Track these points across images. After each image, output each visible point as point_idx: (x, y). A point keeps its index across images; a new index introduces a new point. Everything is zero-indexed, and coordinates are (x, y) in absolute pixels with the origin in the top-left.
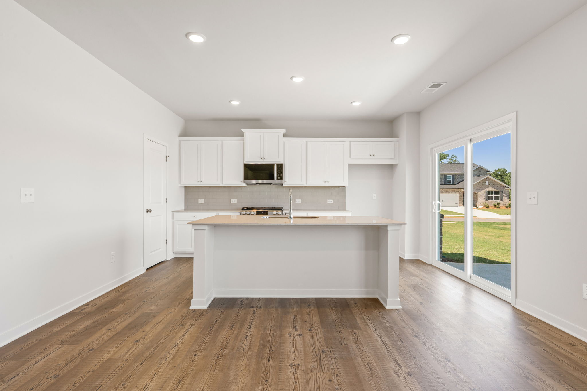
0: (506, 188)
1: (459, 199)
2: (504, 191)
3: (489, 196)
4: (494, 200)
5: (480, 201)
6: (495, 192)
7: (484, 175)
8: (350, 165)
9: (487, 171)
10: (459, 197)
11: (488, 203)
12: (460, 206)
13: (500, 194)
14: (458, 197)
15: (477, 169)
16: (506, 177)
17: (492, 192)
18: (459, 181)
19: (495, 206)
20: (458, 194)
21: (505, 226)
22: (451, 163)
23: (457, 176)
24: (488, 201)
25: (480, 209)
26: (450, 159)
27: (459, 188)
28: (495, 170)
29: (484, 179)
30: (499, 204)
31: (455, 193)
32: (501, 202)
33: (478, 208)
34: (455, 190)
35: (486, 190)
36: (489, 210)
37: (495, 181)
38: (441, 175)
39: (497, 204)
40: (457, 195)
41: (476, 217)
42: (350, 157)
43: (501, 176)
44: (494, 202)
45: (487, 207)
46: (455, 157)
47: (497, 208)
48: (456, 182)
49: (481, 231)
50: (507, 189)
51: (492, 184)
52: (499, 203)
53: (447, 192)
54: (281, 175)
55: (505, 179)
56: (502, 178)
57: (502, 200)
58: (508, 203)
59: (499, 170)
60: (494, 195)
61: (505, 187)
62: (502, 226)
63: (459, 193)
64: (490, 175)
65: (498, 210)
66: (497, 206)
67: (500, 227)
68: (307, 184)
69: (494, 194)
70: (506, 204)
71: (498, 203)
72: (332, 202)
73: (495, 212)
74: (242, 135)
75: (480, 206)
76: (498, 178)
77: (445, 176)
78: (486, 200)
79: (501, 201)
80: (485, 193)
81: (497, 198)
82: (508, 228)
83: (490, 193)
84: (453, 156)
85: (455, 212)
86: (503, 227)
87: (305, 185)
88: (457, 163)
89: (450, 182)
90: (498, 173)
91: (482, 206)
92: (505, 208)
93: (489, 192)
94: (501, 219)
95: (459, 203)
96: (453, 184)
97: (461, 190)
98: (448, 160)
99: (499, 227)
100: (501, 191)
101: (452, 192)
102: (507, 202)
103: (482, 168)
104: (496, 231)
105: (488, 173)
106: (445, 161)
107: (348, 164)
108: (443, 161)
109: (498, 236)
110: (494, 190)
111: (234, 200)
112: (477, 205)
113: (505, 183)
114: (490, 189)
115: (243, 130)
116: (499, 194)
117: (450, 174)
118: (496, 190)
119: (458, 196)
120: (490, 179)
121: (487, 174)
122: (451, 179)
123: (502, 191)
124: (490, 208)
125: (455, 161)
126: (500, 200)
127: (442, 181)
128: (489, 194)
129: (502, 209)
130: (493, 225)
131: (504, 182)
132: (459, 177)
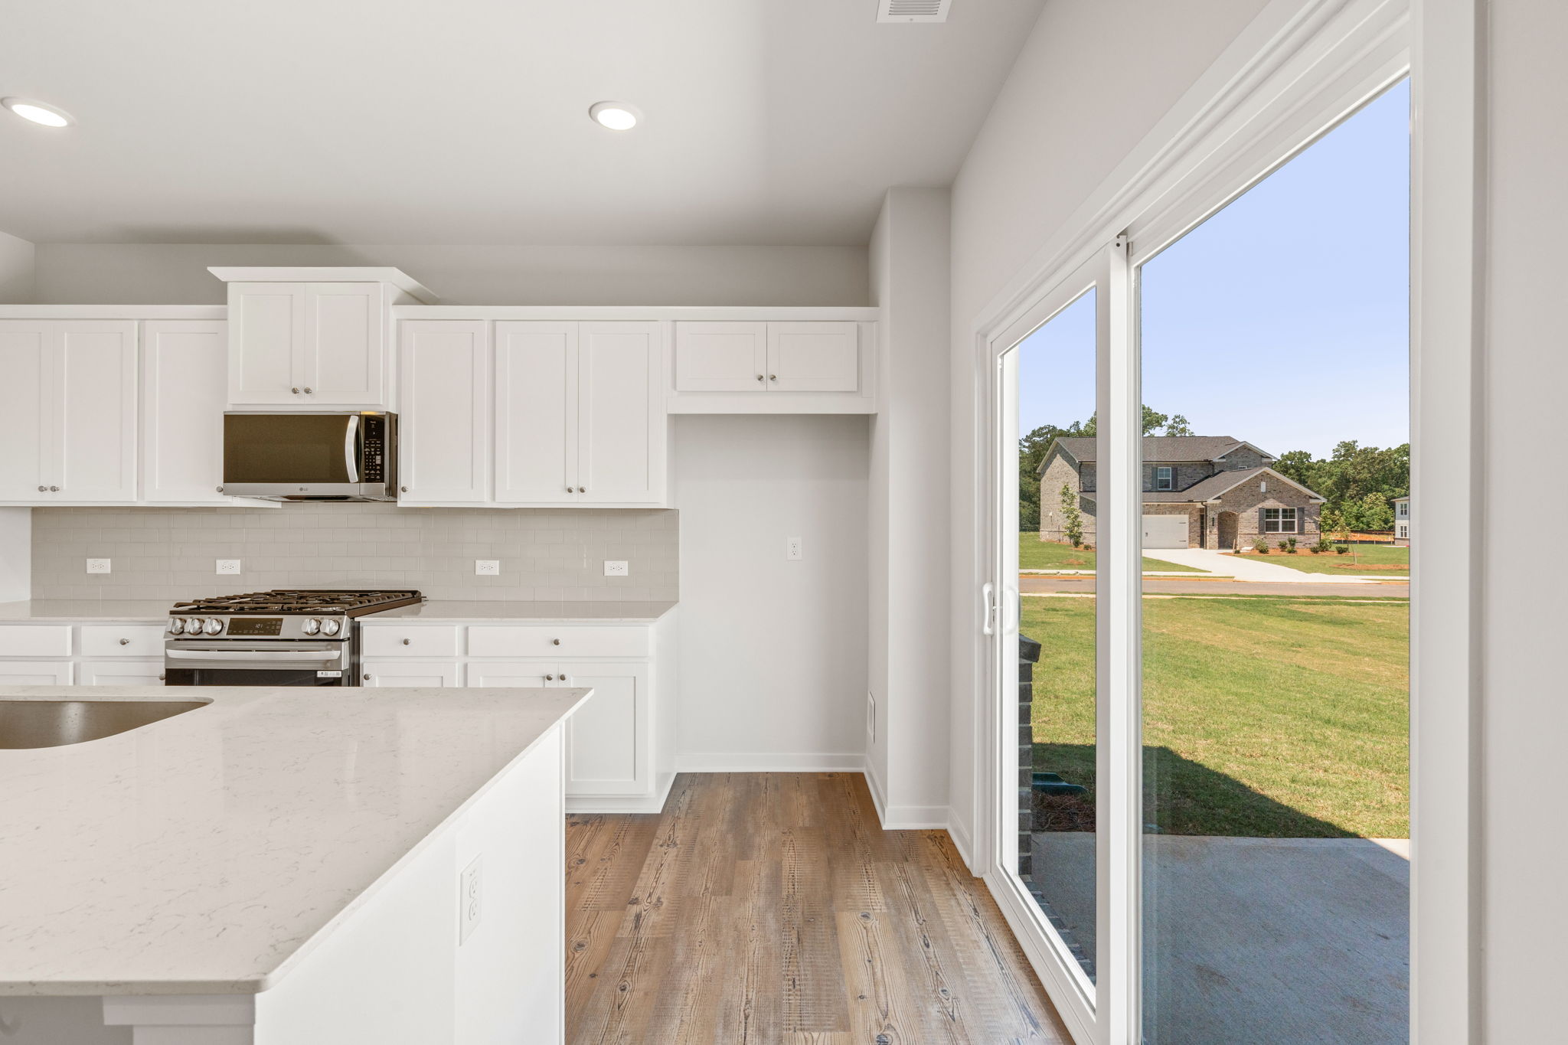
0: (1312, 501)
1: (1190, 529)
2: (1307, 508)
3: (1268, 521)
4: (1280, 531)
5: (1245, 534)
6: (1284, 511)
7: (1256, 466)
8: (677, 420)
9: (1262, 457)
10: (1190, 523)
11: (1265, 540)
12: (1192, 547)
13: (1296, 516)
14: (1188, 523)
15: (1237, 450)
16: (1311, 473)
17: (1276, 511)
18: (1190, 482)
19: (1283, 546)
20: (1187, 516)
21: (1312, 609)
22: (1174, 435)
23: (1184, 469)
24: (1265, 534)
25: (1245, 556)
26: (1171, 427)
27: (1190, 501)
28: (1282, 455)
29: (1256, 477)
30: (1293, 542)
31: (1180, 514)
32: (1299, 538)
33: (1238, 552)
34: (1178, 505)
35: (1260, 506)
36: (1268, 558)
37: (1284, 483)
38: (1144, 466)
39: (1288, 542)
40: (1185, 518)
41: (1233, 577)
42: (675, 387)
43: (1297, 471)
44: (1281, 536)
45: (1261, 552)
46: (1183, 421)
47: (1290, 552)
48: (1181, 484)
49: (1243, 627)
50: (1314, 504)
51: (1277, 490)
52: (1295, 541)
53: (1159, 510)
54: (378, 462)
55: (1309, 477)
56: (1300, 475)
57: (1301, 532)
58: (1317, 540)
59: (1291, 456)
60: (1280, 520)
61: (1311, 497)
62: (1303, 609)
63: (1190, 514)
64: (1272, 465)
65: (1292, 557)
66: (1288, 548)
67: (1296, 612)
68: (494, 498)
69: (1281, 517)
70: (1313, 541)
71: (1290, 541)
72: (625, 572)
73: (1284, 564)
74: (218, 293)
75: (1246, 549)
76: (1290, 474)
77: (1155, 471)
78: (1261, 532)
79: (1299, 534)
80: (1258, 514)
81: (1289, 526)
82: (1319, 614)
83: (1270, 513)
84: (1177, 420)
85: (1177, 564)
86: (1304, 613)
87: (489, 504)
88: (1187, 435)
89: (1167, 486)
90: (1289, 462)
91: (1251, 548)
92: (1308, 552)
93: (1268, 511)
94: (1300, 586)
95: (1191, 540)
96: (1176, 489)
97: (1195, 506)
98: (1165, 429)
99: (1293, 612)
100: (1298, 509)
101: (1174, 510)
102: (1314, 538)
103: (1249, 450)
104: (1287, 625)
105: (1265, 460)
106: (1160, 432)
107: (670, 416)
108: (1152, 432)
109: (1293, 645)
110: (1281, 506)
111: (231, 561)
112: (1236, 545)
113: (1309, 487)
114: (1271, 504)
115: (220, 272)
116: (1293, 517)
117: (1166, 463)
118: (1286, 507)
119: (1187, 521)
120: (1271, 477)
121: (1262, 465)
122: (1170, 478)
123: (1301, 510)
124: (1271, 551)
125: (1183, 430)
126: (1296, 532)
127: (1146, 482)
128: (1268, 517)
129: (1303, 556)
130: (1278, 606)
131: (1304, 486)
132: (1190, 470)
